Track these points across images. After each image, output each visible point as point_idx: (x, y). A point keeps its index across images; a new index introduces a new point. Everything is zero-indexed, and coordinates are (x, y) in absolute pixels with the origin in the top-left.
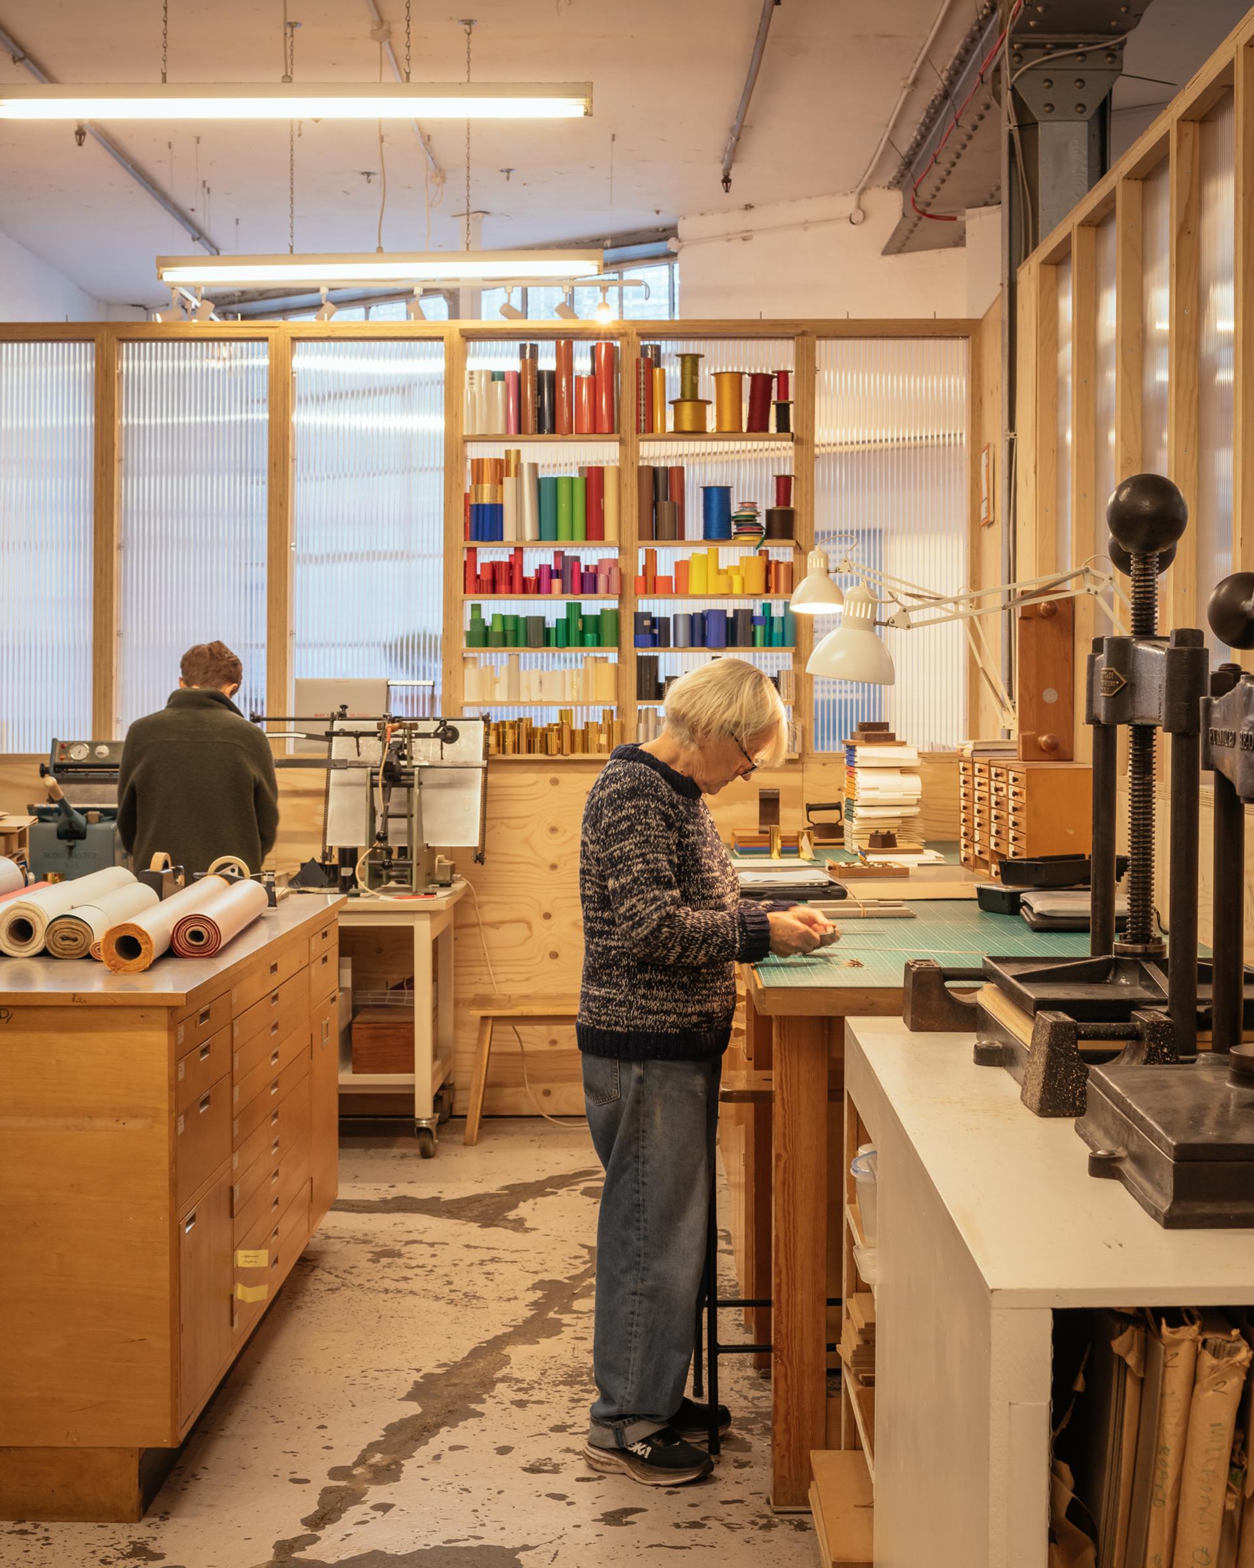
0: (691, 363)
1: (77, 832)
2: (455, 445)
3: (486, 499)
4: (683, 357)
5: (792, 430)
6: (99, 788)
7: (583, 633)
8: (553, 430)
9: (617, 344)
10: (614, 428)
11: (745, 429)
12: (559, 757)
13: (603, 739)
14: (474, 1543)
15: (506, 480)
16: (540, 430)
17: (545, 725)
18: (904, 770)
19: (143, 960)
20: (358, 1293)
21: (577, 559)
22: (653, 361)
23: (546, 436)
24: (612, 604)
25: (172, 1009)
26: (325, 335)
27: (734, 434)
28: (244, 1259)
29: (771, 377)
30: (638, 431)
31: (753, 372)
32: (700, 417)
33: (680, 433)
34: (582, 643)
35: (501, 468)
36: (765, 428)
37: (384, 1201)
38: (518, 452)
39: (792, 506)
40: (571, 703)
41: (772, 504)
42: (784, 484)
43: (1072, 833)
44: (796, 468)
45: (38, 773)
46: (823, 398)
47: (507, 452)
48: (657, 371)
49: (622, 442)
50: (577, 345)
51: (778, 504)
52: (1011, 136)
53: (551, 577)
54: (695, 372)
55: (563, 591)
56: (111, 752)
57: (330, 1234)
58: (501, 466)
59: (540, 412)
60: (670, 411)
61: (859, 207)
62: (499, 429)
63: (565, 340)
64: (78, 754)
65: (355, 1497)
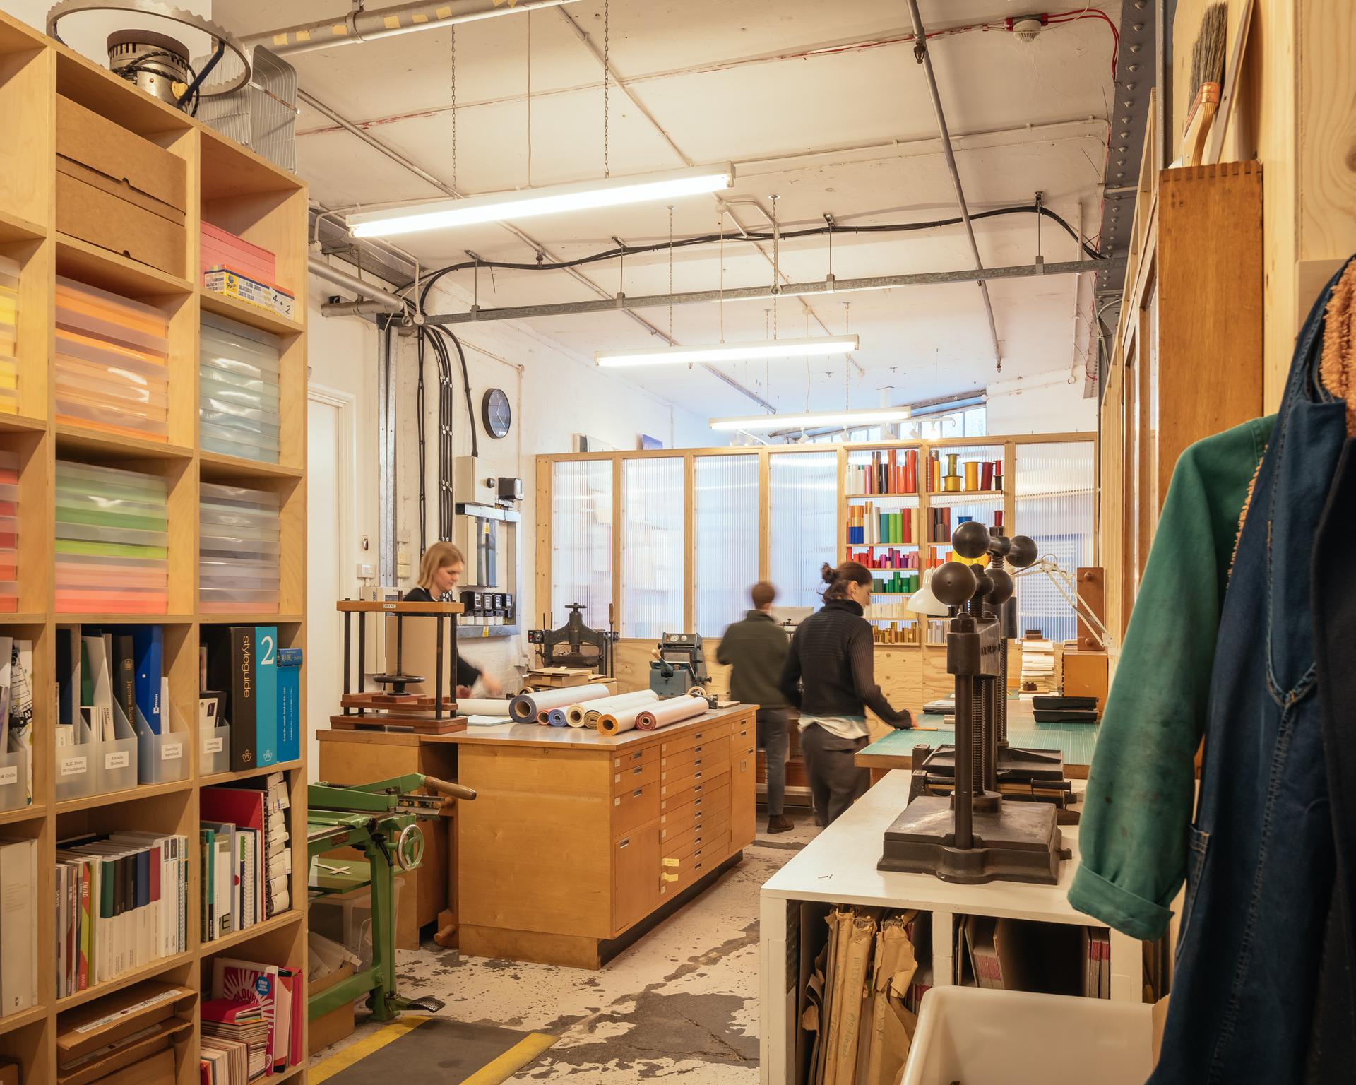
0: (954, 458)
1: (669, 673)
2: (843, 499)
3: (856, 525)
4: (949, 455)
5: (1003, 488)
6: (682, 654)
7: (901, 586)
8: (887, 492)
9: (916, 450)
10: (916, 490)
11: (979, 489)
12: (890, 644)
13: (911, 636)
14: (729, 994)
15: (865, 515)
16: (881, 492)
17: (884, 629)
18: (1047, 653)
19: (613, 731)
20: (751, 883)
21: (899, 552)
22: (934, 459)
23: (883, 495)
24: (915, 573)
25: (612, 752)
26: (783, 451)
27: (974, 491)
28: (668, 862)
29: (993, 464)
30: (927, 491)
31: (984, 461)
32: (957, 484)
33: (947, 492)
34: (901, 591)
35: (863, 510)
36: (989, 488)
37: (788, 844)
38: (871, 502)
39: (1003, 525)
40: (896, 619)
41: (993, 525)
42: (999, 515)
43: (1087, 686)
44: (1005, 507)
45: (657, 647)
46: (1019, 474)
47: (866, 503)
48: (936, 463)
49: (919, 496)
50: (898, 451)
51: (996, 524)
52: (1100, 342)
53: (886, 560)
54: (955, 463)
55: (892, 567)
56: (688, 639)
57: (755, 857)
58: (863, 509)
59: (881, 484)
60: (943, 481)
61: (1073, 375)
62: (861, 491)
63: (893, 450)
64: (674, 639)
65: (692, 970)
